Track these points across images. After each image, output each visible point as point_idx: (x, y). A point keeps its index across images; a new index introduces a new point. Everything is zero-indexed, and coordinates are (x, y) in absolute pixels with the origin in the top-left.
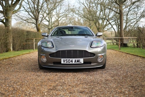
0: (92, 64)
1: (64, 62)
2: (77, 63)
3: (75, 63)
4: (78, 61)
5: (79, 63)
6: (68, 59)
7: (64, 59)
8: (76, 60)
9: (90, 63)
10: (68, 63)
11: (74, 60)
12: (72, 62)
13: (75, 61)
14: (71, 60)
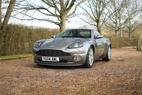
0: (68, 63)
1: (44, 60)
2: (53, 61)
3: (52, 61)
4: (55, 59)
5: (56, 61)
6: (47, 57)
7: (44, 57)
8: (53, 58)
9: (66, 61)
10: (47, 61)
11: (51, 58)
12: (50, 60)
13: (52, 60)
14: (49, 58)
